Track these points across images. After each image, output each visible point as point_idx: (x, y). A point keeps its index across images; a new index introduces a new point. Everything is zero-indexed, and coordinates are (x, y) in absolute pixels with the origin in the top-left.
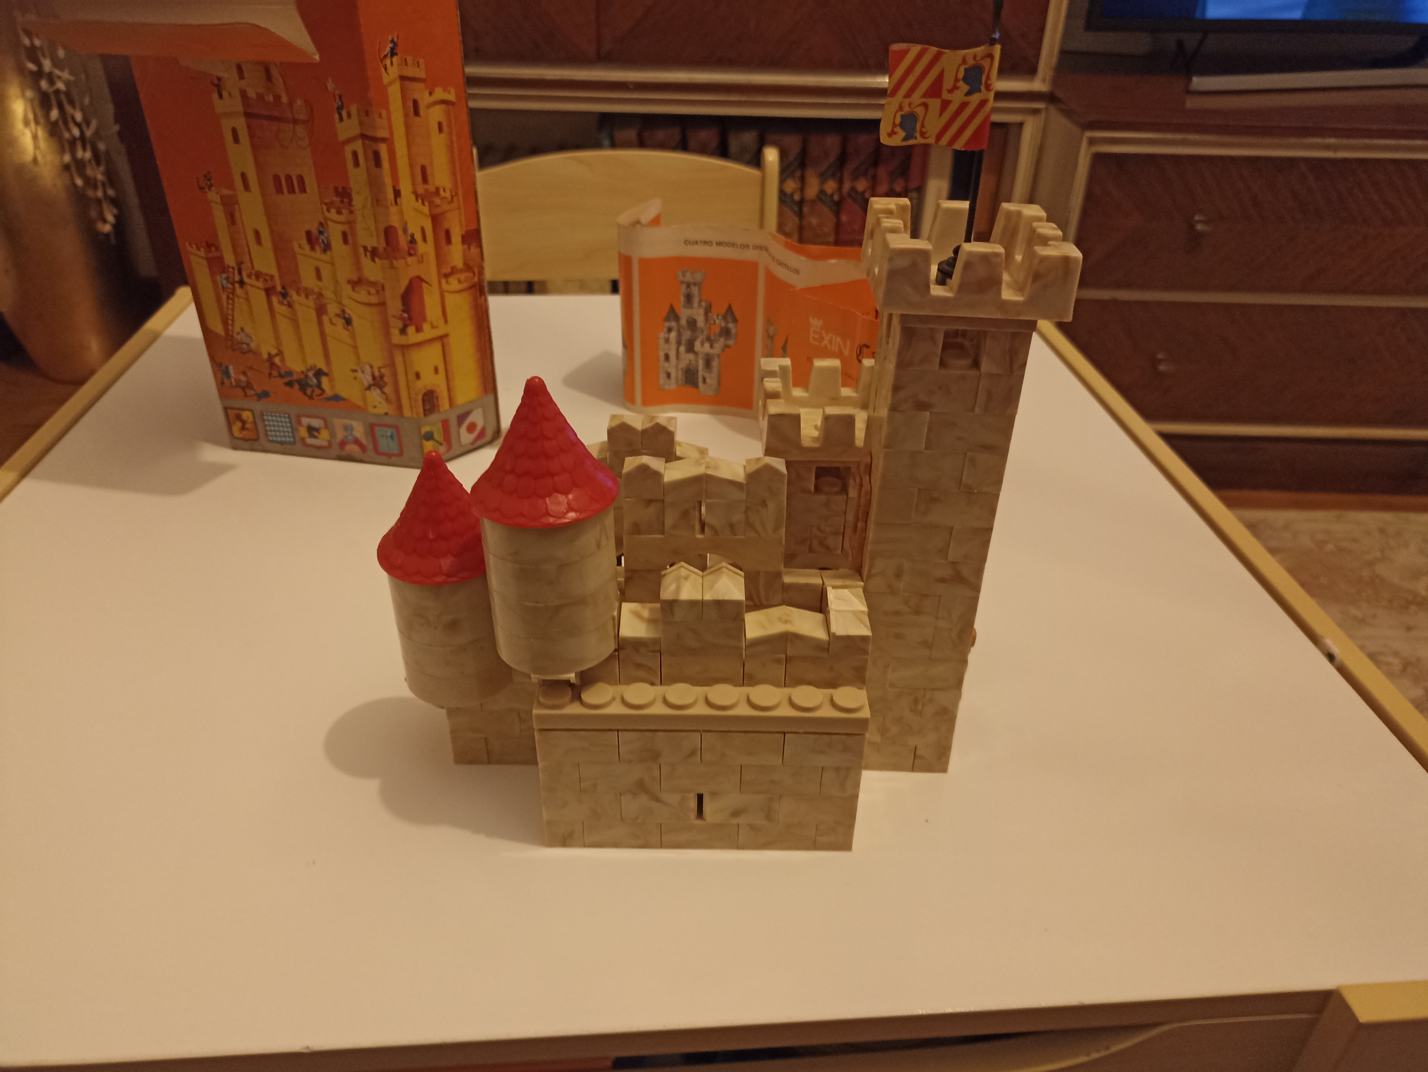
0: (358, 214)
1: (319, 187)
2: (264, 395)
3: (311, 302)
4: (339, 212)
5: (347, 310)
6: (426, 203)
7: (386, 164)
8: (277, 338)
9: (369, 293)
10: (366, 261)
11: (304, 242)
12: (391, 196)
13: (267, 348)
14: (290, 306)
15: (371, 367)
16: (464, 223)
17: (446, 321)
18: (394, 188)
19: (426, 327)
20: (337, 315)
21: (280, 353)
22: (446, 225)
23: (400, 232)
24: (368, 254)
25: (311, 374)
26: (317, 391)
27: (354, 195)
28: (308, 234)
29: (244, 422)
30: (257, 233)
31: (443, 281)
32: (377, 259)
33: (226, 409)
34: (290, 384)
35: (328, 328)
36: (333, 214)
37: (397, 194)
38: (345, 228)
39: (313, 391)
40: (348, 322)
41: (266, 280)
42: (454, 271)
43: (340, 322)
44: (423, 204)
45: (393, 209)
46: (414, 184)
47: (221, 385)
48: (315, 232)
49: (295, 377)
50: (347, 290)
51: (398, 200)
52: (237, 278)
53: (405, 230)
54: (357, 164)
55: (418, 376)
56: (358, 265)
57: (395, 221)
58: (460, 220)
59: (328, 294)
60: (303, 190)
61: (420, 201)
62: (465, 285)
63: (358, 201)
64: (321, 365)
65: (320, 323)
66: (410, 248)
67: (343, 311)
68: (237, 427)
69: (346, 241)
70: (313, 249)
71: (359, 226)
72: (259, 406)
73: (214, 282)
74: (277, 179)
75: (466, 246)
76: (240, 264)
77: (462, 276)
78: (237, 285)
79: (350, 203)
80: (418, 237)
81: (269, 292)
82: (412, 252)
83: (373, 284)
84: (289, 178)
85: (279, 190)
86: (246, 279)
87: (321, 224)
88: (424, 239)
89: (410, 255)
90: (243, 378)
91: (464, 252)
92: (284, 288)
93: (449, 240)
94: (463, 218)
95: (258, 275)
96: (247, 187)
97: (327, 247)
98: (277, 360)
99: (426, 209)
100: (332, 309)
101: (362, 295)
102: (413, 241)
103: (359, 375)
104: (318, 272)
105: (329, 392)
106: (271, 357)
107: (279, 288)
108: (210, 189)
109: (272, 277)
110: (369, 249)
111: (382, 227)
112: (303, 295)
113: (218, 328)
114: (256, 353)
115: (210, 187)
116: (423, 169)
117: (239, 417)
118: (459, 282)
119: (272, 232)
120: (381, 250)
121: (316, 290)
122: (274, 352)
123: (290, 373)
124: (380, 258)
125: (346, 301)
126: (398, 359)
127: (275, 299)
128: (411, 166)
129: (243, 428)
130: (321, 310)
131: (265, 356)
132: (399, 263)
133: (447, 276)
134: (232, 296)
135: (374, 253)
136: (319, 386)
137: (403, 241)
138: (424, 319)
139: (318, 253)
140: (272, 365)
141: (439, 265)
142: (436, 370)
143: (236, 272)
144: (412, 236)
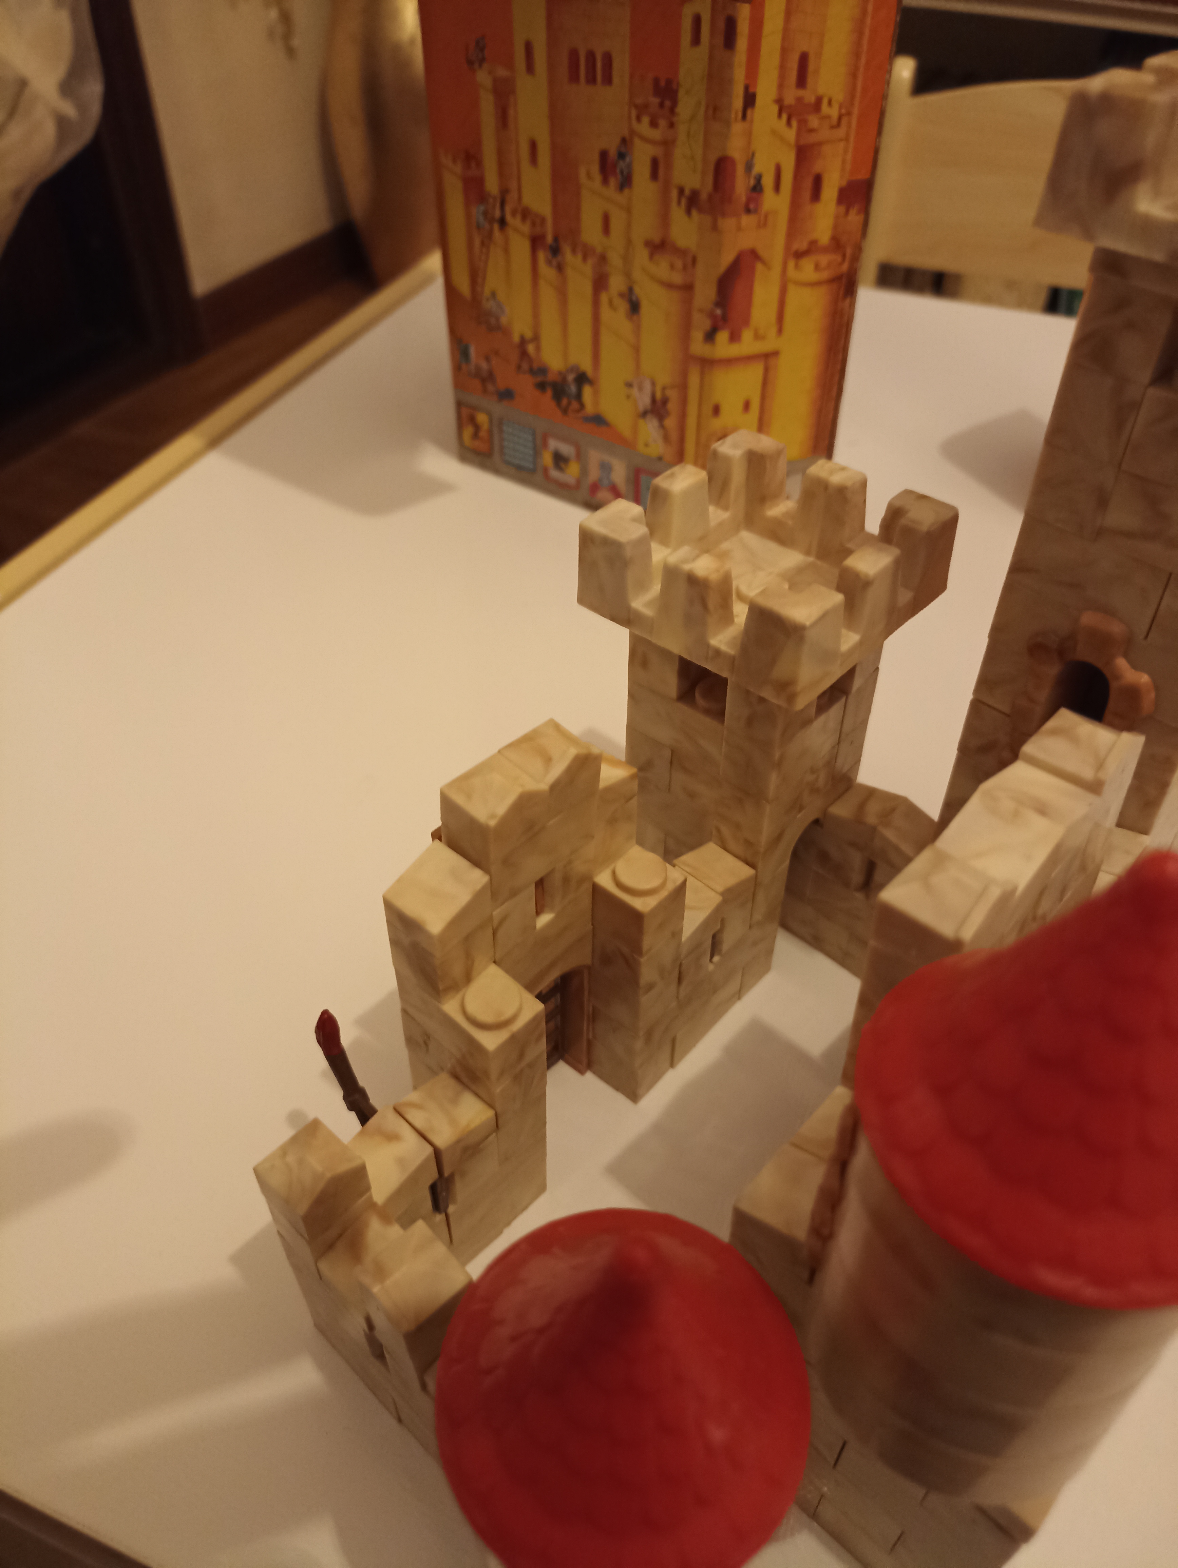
0: (682, 129)
1: (632, 76)
2: (506, 395)
3: (588, 269)
4: (654, 124)
5: (637, 290)
6: (794, 123)
7: (742, 43)
8: (536, 315)
9: (672, 267)
10: (677, 213)
11: (595, 169)
12: (738, 103)
13: (520, 327)
14: (560, 268)
15: (653, 384)
16: (848, 167)
17: (780, 331)
18: (747, 88)
19: (747, 335)
20: (621, 295)
21: (536, 338)
22: (817, 168)
23: (740, 170)
24: (684, 201)
25: (571, 377)
26: (575, 405)
27: (681, 93)
28: (604, 155)
29: (477, 428)
30: (533, 146)
31: (791, 264)
32: (694, 213)
33: (459, 404)
34: (541, 386)
35: (606, 313)
36: (644, 127)
37: (750, 100)
38: (658, 151)
39: (569, 404)
40: (635, 307)
41: (534, 224)
42: (812, 248)
43: (623, 307)
44: (789, 123)
45: (737, 128)
46: (781, 86)
47: (457, 369)
48: (613, 153)
49: (550, 377)
50: (641, 255)
51: (749, 112)
52: (497, 214)
53: (749, 166)
54: (696, 40)
55: (716, 410)
56: (665, 219)
57: (735, 149)
58: (844, 162)
59: (615, 260)
60: (608, 80)
61: (785, 117)
62: (825, 275)
63: (686, 107)
64: (586, 366)
65: (596, 303)
66: (749, 200)
67: (631, 290)
68: (468, 431)
69: (654, 175)
70: (605, 181)
71: (680, 152)
72: (499, 409)
73: (468, 215)
74: (574, 55)
75: (842, 209)
76: (504, 192)
77: (824, 259)
78: (496, 227)
79: (672, 111)
80: (768, 182)
81: (536, 241)
82: (752, 206)
83: (682, 253)
84: (591, 56)
85: (574, 77)
86: (509, 218)
87: (624, 141)
88: (777, 187)
89: (748, 211)
90: (484, 365)
91: (837, 217)
92: (556, 239)
93: (816, 194)
94: (849, 156)
95: (525, 214)
96: (530, 68)
97: (626, 182)
98: (531, 348)
99: (791, 134)
100: (617, 283)
101: (662, 268)
102: (757, 188)
103: (635, 391)
104: (606, 220)
105: (589, 409)
106: (523, 341)
107: (549, 239)
108: (480, 66)
109: (543, 220)
110: (687, 192)
111: (713, 158)
112: (580, 256)
113: (463, 285)
114: (506, 332)
115: (482, 61)
116: (804, 59)
117: (472, 420)
118: (817, 267)
119: (554, 147)
120: (704, 196)
121: (599, 250)
122: (529, 334)
123: (543, 370)
124: (700, 210)
125: (637, 274)
126: (694, 380)
127: (542, 256)
128: (785, 51)
129: (476, 435)
130: (600, 283)
131: (516, 339)
132: (727, 224)
133: (799, 255)
134: (487, 241)
135: (692, 201)
136: (579, 396)
137: (741, 186)
138: (746, 321)
139: (611, 191)
140: (524, 354)
141: (791, 234)
142: (747, 406)
143: (498, 205)
144: (759, 178)
